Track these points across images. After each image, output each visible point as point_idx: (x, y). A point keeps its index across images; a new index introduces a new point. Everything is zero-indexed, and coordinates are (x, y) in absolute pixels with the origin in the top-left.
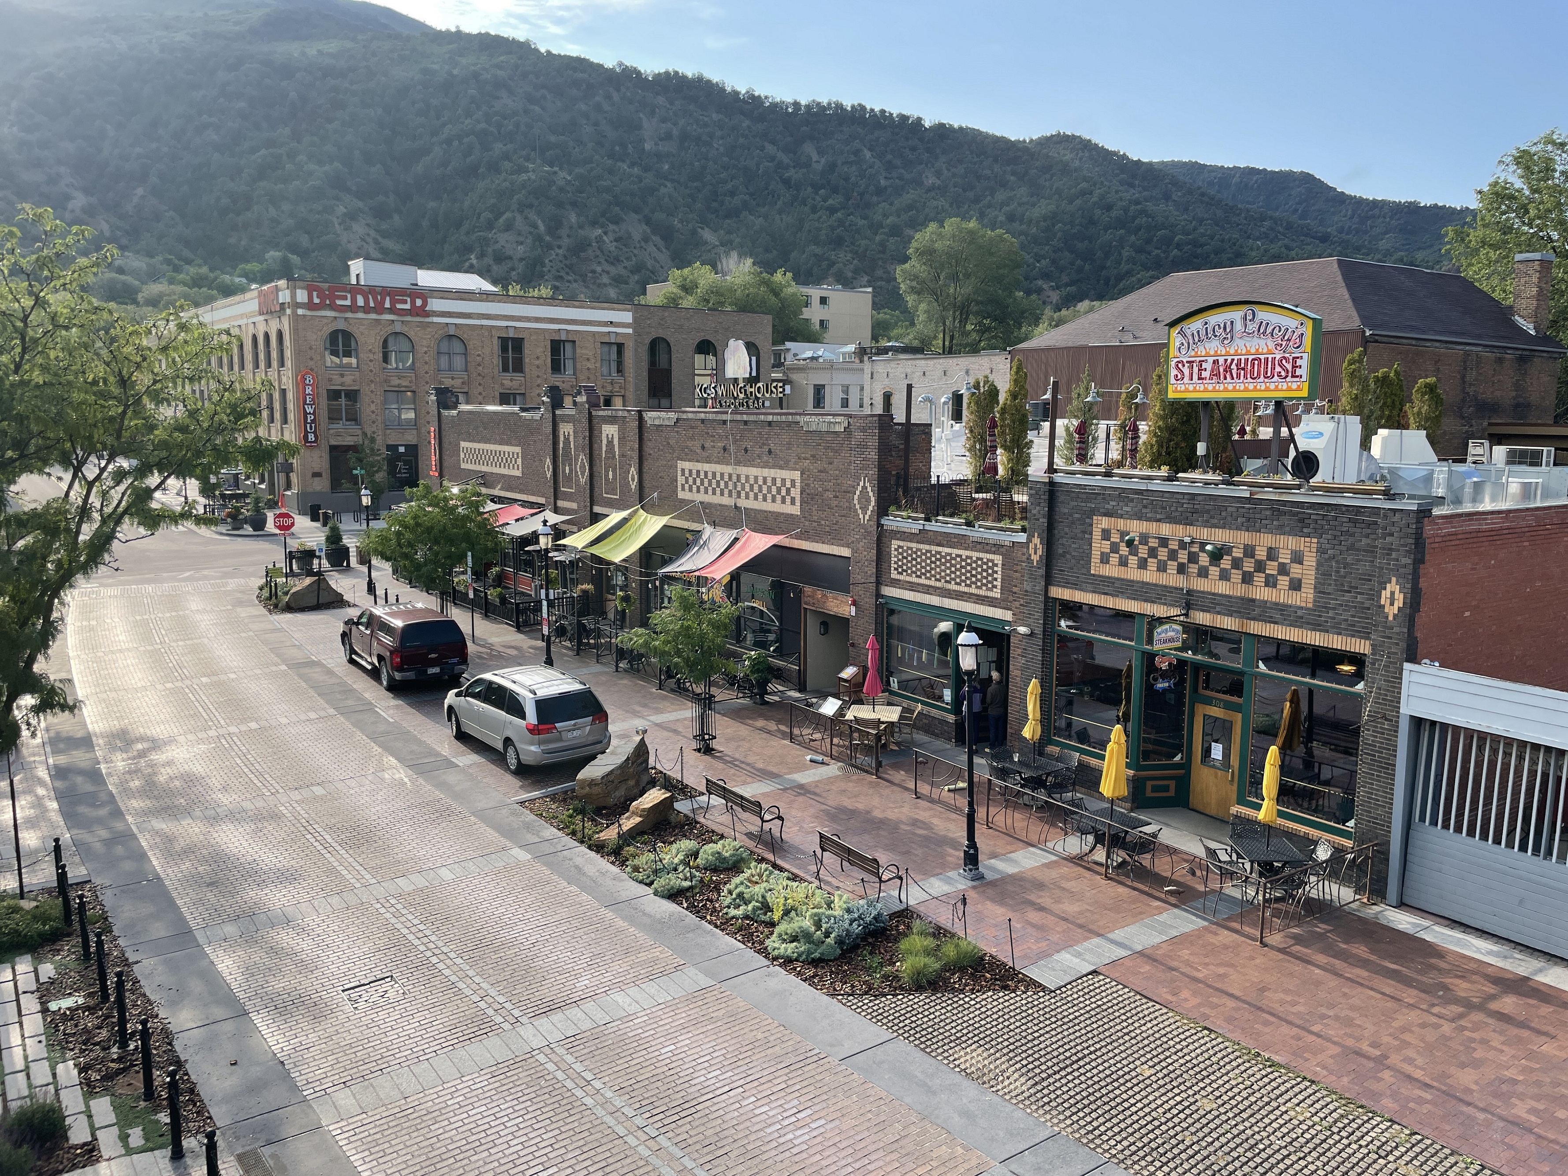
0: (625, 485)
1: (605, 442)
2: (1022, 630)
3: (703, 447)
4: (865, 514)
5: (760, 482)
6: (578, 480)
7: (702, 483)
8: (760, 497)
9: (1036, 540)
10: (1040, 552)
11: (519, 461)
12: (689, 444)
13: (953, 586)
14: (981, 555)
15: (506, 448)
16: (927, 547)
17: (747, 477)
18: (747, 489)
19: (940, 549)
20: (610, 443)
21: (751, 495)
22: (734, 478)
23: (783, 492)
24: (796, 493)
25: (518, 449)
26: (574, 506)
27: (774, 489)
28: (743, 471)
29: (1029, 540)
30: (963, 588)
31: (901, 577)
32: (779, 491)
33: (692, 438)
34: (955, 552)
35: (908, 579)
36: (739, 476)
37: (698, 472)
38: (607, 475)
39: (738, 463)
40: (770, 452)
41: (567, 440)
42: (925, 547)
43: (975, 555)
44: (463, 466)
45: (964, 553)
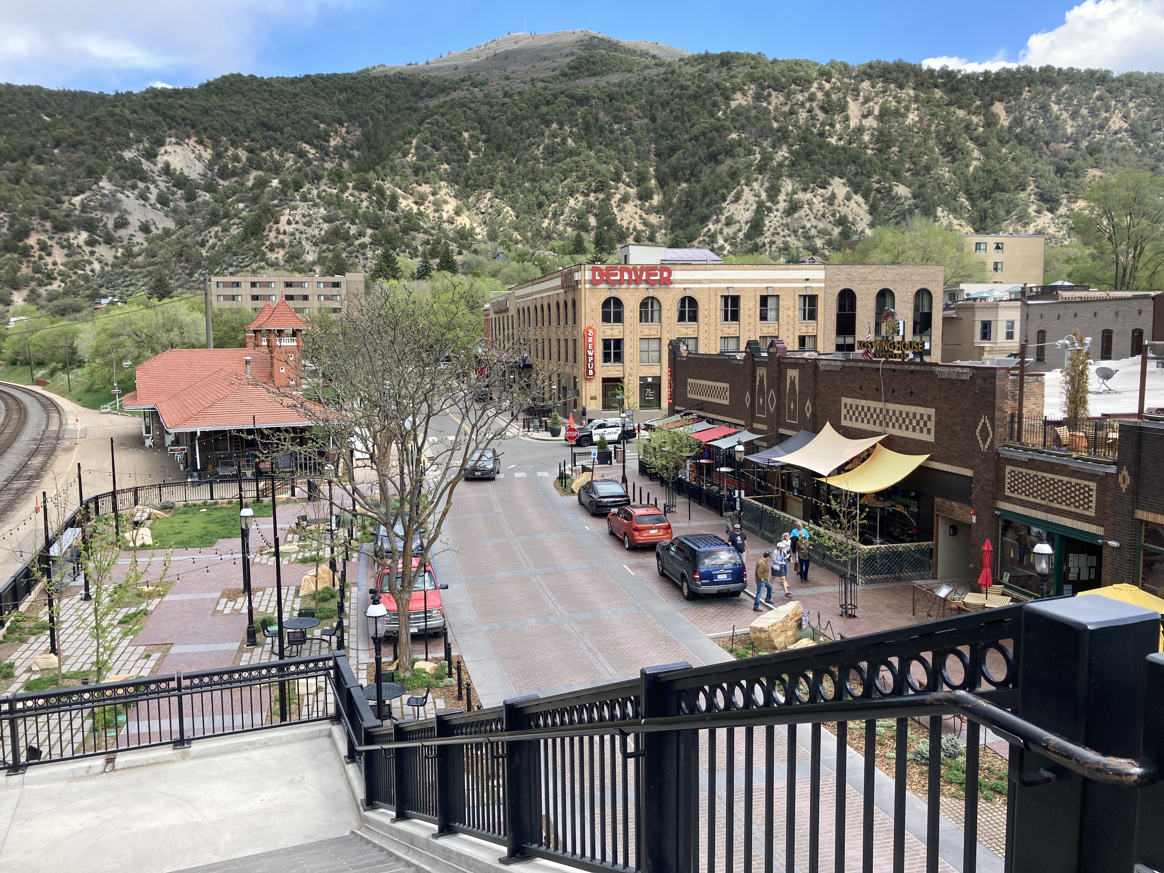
0: (803, 414)
1: (788, 381)
2: (1114, 544)
3: (861, 388)
4: (984, 443)
5: (904, 416)
6: (768, 410)
7: (860, 415)
8: (904, 427)
9: (1125, 472)
10: (1128, 482)
11: (728, 393)
12: (851, 385)
13: (1055, 505)
14: (1079, 481)
15: (719, 384)
16: (1035, 473)
17: (894, 412)
18: (894, 420)
19: (1045, 475)
20: (793, 382)
21: (897, 425)
22: (884, 412)
23: (922, 424)
24: (931, 425)
25: (727, 385)
26: (764, 427)
27: (914, 421)
28: (891, 406)
29: (1119, 471)
30: (1063, 507)
31: (1013, 495)
32: (918, 423)
33: (853, 381)
34: (1057, 477)
35: (1019, 496)
36: (888, 411)
37: (857, 406)
38: (789, 406)
39: (887, 401)
40: (912, 393)
41: (762, 379)
42: (1033, 473)
43: (1074, 481)
44: (689, 396)
45: (1065, 479)
